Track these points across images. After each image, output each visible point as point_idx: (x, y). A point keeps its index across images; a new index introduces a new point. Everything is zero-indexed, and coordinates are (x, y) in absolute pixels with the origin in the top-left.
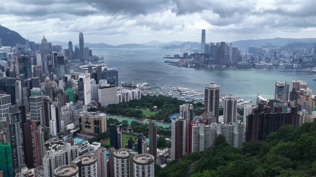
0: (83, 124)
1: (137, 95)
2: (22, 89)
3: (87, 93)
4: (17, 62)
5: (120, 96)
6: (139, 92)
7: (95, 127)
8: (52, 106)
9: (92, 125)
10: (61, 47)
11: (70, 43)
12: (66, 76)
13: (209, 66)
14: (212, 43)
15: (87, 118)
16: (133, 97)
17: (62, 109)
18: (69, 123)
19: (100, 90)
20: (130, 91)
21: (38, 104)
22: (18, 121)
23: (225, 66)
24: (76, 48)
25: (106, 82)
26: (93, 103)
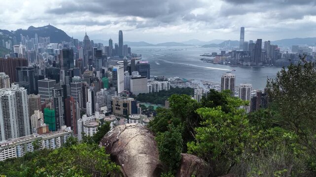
0: (115, 107)
1: (166, 87)
2: (65, 78)
3: (120, 83)
4: (62, 56)
5: (150, 87)
6: (168, 84)
7: (124, 109)
8: (89, 90)
9: (122, 107)
10: (102, 44)
11: (111, 41)
12: (103, 68)
13: (244, 63)
14: (251, 41)
15: (117, 101)
16: (162, 88)
17: (97, 93)
18: (103, 106)
19: (131, 80)
20: (159, 83)
21: (78, 89)
22: (61, 96)
23: (261, 63)
24: (116, 46)
25: (138, 73)
26: (125, 92)
